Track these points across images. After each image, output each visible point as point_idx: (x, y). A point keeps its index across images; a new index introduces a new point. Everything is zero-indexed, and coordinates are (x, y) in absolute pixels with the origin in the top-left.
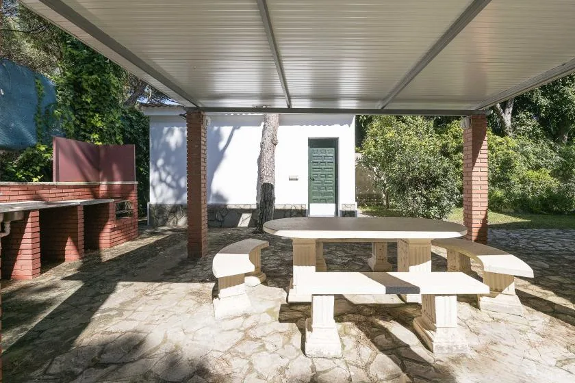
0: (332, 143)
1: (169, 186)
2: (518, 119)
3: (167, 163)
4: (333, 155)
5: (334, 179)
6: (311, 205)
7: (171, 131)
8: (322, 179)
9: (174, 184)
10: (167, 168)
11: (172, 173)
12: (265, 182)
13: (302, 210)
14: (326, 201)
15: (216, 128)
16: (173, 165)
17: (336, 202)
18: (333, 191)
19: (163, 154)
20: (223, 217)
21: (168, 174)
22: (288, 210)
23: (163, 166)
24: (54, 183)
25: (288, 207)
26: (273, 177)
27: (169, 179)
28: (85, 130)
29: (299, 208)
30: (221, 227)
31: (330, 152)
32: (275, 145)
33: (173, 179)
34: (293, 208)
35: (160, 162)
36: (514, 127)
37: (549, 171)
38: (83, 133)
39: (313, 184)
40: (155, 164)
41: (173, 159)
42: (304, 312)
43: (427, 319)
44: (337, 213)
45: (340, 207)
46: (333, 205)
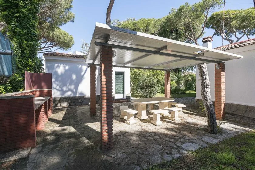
0: (122, 73)
3: (57, 80)
4: (122, 77)
5: (123, 85)
6: (115, 94)
7: (58, 67)
8: (119, 86)
9: (60, 89)
10: (57, 83)
14: (120, 93)
15: (80, 66)
16: (60, 81)
17: (124, 93)
18: (122, 89)
19: (55, 76)
20: (82, 101)
21: (57, 85)
23: (55, 82)
27: (58, 87)
30: (81, 105)
33: (60, 87)
35: (53, 80)
37: (175, 82)
39: (116, 87)
41: (60, 79)
42: (146, 121)
43: (172, 116)
44: (124, 97)
45: (126, 95)
46: (123, 94)
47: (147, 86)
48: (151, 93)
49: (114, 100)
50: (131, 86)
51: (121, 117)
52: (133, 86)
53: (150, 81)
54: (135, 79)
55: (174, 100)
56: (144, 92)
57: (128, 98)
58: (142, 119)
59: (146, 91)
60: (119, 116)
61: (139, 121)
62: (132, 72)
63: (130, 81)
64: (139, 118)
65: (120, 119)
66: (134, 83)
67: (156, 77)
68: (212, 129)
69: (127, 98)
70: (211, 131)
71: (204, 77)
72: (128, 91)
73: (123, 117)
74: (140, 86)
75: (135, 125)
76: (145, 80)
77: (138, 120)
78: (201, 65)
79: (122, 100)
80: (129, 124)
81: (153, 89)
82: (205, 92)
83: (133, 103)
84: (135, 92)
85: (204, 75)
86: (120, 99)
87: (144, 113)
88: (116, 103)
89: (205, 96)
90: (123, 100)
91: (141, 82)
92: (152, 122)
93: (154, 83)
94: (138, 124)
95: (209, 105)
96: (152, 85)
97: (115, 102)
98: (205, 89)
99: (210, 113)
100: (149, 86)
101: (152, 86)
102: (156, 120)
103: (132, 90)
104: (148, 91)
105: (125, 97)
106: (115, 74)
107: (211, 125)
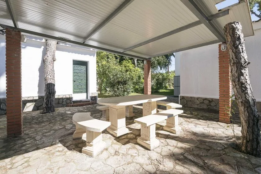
0: (85, 64)
2: (138, 63)
5: (85, 81)
8: (80, 81)
12: (49, 82)
13: (69, 98)
14: (81, 92)
17: (87, 92)
18: (85, 87)
22: (61, 98)
26: (54, 79)
29: (68, 97)
31: (84, 68)
32: (54, 61)
34: (64, 97)
36: (137, 65)
39: (76, 83)
42: (127, 138)
43: (170, 125)
44: (87, 98)
45: (90, 95)
46: (85, 94)
47: (119, 82)
48: (124, 91)
49: (71, 103)
50: (98, 84)
51: (74, 136)
52: (101, 84)
53: (123, 76)
54: (103, 74)
55: (165, 98)
56: (115, 91)
57: (93, 99)
58: (118, 135)
59: (118, 89)
60: (72, 134)
61: (113, 143)
62: (99, 65)
63: (96, 77)
64: (112, 135)
65: (74, 139)
66: (102, 81)
67: (128, 73)
68: (255, 146)
69: (91, 99)
70: (253, 149)
71: (240, 47)
72: (93, 90)
73: (80, 136)
74: (110, 83)
75: (105, 154)
76: (116, 75)
77: (110, 138)
78: (233, 25)
79: (84, 102)
80: (90, 155)
81: (127, 86)
82: (242, 77)
83: (101, 105)
84: (103, 92)
85: (240, 43)
86: (81, 101)
87: (122, 122)
88: (74, 108)
89: (242, 84)
90: (86, 101)
91: (112, 77)
92: (139, 140)
93: (127, 79)
94: (113, 152)
95: (250, 101)
96: (125, 81)
97: (73, 106)
98: (243, 71)
99: (252, 117)
100: (121, 83)
101: (125, 83)
102: (147, 138)
103: (100, 89)
104: (120, 89)
105: (89, 98)
106: (73, 64)
107: (253, 139)
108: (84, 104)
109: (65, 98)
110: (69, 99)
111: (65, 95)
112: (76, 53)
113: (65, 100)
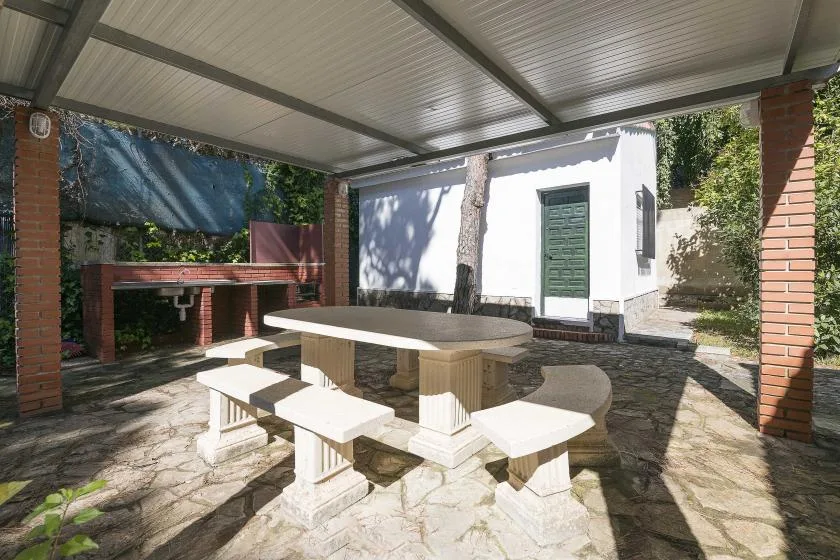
1: (380, 271)
3: (378, 245)
5: (586, 256)
6: (546, 299)
7: (381, 204)
8: (566, 256)
9: (384, 269)
10: (378, 252)
11: (383, 257)
12: (460, 262)
13: (526, 308)
14: (573, 295)
15: (424, 193)
16: (383, 248)
17: (587, 295)
18: (584, 277)
19: (374, 235)
21: (379, 258)
23: (374, 249)
24: (250, 264)
25: (505, 302)
27: (380, 265)
28: (293, 212)
29: (522, 303)
33: (383, 264)
34: (513, 303)
35: (372, 244)
38: (292, 215)
39: (551, 264)
40: (367, 246)
41: (383, 241)
45: (591, 306)
46: (585, 302)
57: (603, 323)
69: (596, 324)
79: (567, 328)
90: (578, 328)
108: (558, 336)
109: (514, 307)
110: (525, 312)
111: (515, 299)
112: (554, 167)
113: (515, 311)
